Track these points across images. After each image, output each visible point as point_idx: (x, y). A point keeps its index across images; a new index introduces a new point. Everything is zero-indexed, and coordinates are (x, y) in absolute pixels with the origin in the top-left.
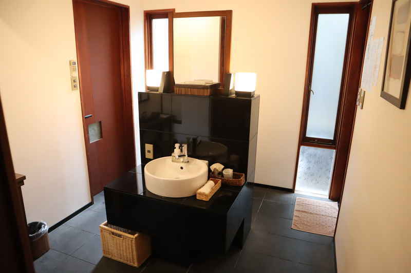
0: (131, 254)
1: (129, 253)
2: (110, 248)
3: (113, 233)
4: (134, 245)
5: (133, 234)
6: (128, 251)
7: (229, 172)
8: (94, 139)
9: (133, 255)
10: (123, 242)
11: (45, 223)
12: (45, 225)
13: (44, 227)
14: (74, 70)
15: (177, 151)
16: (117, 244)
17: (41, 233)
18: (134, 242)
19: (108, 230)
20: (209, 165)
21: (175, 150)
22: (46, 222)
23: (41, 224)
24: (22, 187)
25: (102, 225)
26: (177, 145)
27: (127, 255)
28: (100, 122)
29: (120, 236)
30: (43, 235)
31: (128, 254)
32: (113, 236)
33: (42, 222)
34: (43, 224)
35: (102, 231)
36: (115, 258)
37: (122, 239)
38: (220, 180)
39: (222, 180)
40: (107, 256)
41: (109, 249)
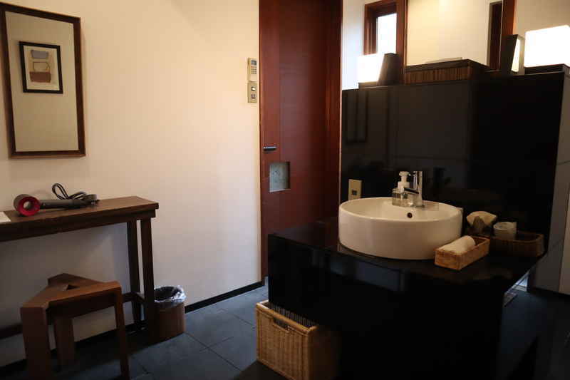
0: (300, 364)
1: (298, 360)
2: (268, 347)
3: (275, 320)
4: (306, 346)
5: (308, 326)
6: (296, 356)
7: (508, 227)
8: (276, 186)
9: (303, 367)
10: (288, 337)
11: (182, 290)
12: (181, 292)
13: (179, 295)
14: (254, 72)
15: (402, 185)
16: (279, 340)
17: (172, 302)
18: (306, 339)
19: (268, 313)
20: (465, 214)
21: (399, 183)
22: (184, 288)
23: (177, 290)
24: (152, 219)
25: (260, 304)
26: (403, 175)
27: (293, 365)
28: (288, 163)
29: (284, 325)
30: (175, 305)
31: (295, 363)
32: (275, 325)
33: (179, 287)
34: (179, 291)
35: (258, 314)
36: (275, 368)
37: (288, 332)
38: (488, 240)
39: (492, 240)
40: (263, 360)
41: (266, 348)
